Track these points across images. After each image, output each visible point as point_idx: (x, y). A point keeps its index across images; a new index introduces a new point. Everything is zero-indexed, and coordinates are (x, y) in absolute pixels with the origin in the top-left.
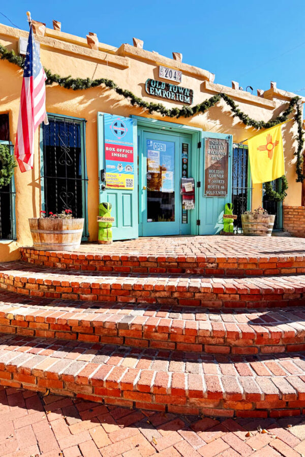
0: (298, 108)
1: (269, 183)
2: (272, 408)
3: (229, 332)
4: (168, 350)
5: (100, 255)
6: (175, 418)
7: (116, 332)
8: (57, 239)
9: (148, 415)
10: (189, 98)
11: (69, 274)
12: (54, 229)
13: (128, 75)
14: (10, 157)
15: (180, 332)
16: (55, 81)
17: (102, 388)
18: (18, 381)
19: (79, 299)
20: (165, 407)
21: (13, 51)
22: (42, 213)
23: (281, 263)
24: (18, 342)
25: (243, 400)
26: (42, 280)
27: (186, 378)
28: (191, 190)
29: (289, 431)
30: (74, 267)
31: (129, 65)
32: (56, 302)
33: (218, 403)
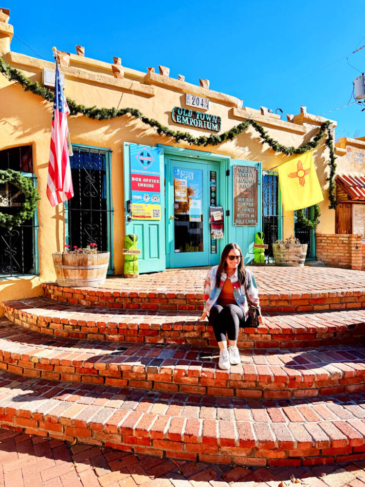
0: (329, 132)
1: (300, 210)
2: (305, 456)
3: (260, 376)
4: (198, 394)
5: (126, 291)
6: (207, 468)
7: (144, 376)
8: (82, 275)
9: (179, 464)
10: (216, 125)
11: (95, 312)
12: (79, 265)
13: (154, 103)
14: (34, 190)
15: (211, 376)
16: (80, 112)
17: (131, 436)
18: (44, 430)
19: (105, 339)
20: (196, 456)
21: (37, 82)
22: (66, 247)
23: (313, 299)
24: (43, 386)
25: (276, 448)
26: (67, 319)
27: (217, 425)
28: (220, 218)
29: (323, 480)
30: (99, 305)
31: (155, 94)
32: (82, 343)
33: (250, 451)
